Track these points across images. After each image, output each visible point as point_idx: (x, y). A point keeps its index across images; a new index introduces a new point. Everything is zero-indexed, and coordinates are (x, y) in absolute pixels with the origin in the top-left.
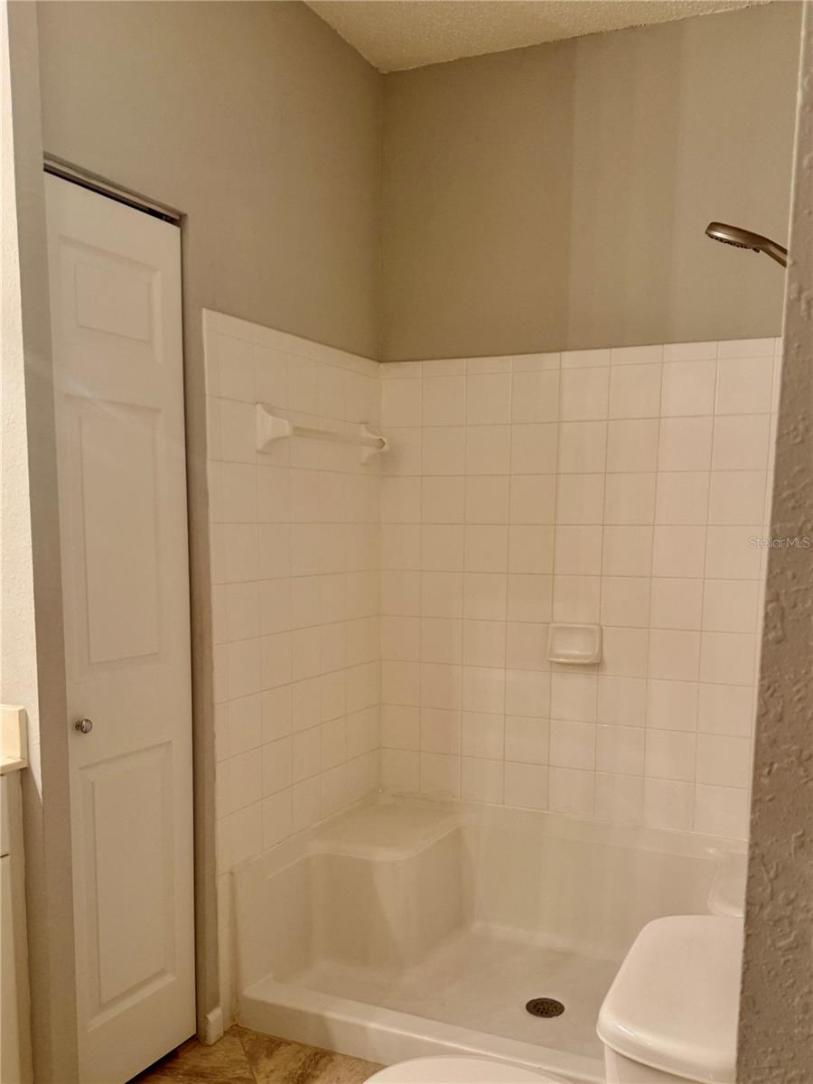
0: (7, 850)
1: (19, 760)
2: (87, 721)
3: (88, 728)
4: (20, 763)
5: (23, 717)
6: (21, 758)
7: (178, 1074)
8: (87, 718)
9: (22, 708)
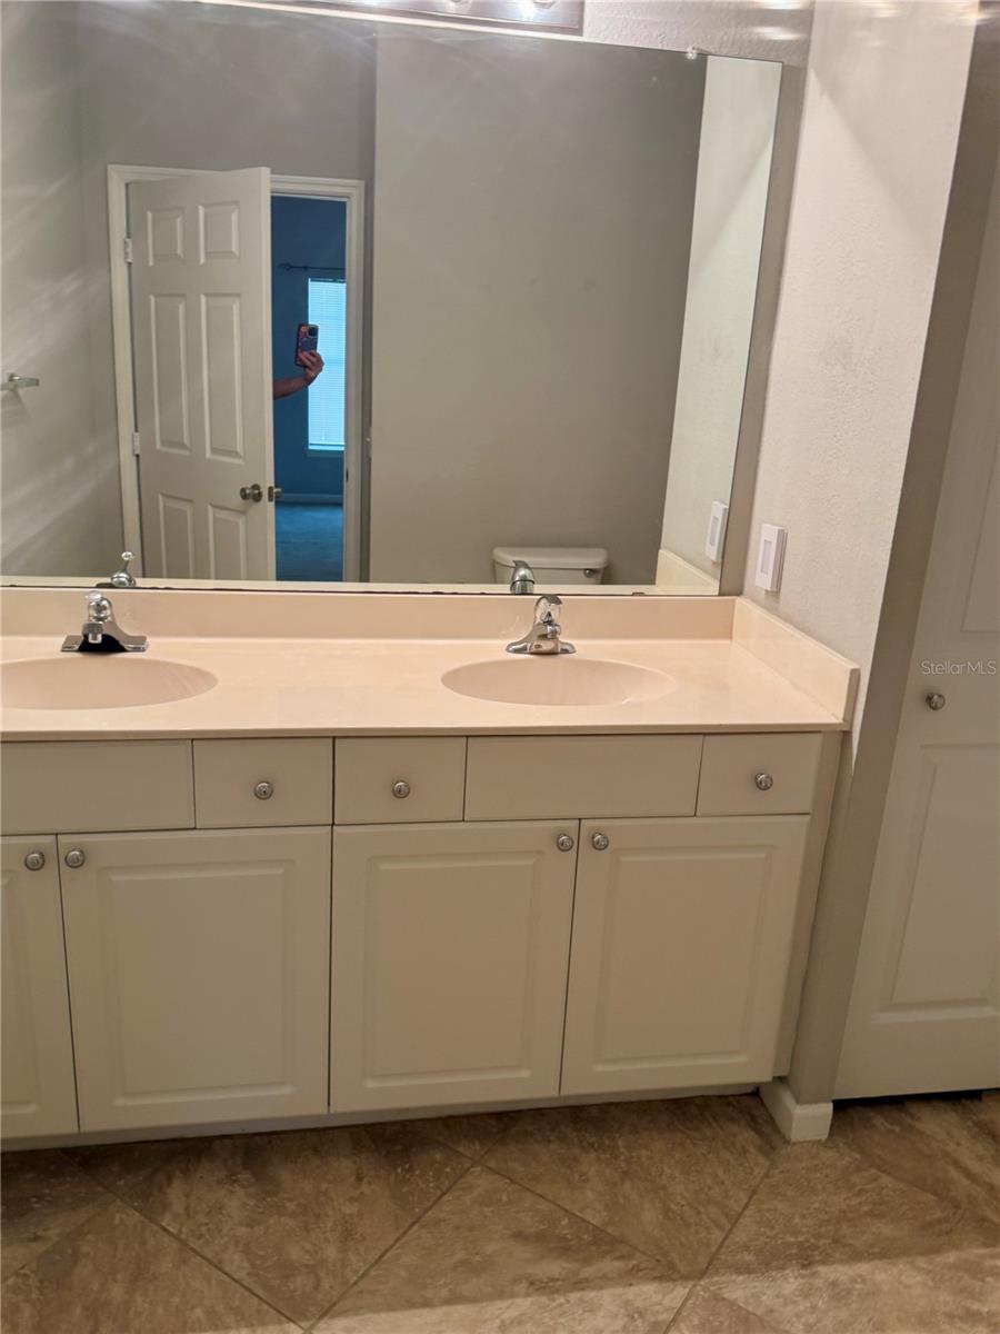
0: (807, 808)
1: (841, 721)
2: (940, 696)
3: (939, 705)
4: (840, 724)
5: (855, 675)
6: (844, 719)
7: (970, 1119)
8: (941, 693)
9: (855, 666)
